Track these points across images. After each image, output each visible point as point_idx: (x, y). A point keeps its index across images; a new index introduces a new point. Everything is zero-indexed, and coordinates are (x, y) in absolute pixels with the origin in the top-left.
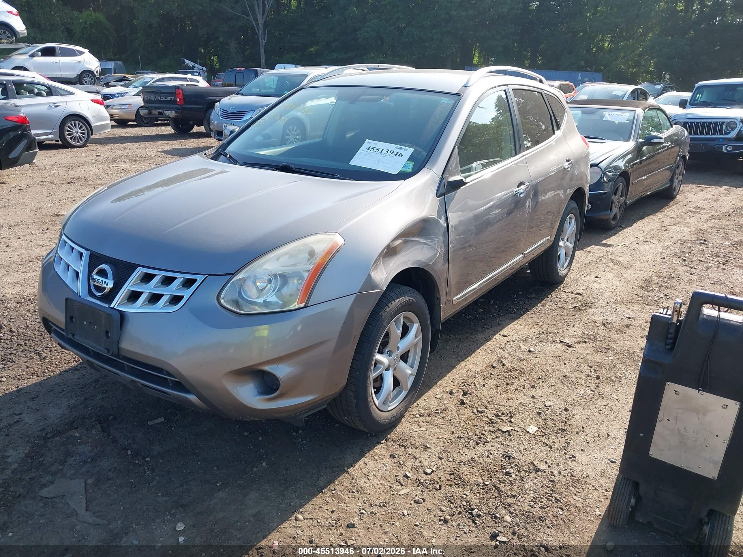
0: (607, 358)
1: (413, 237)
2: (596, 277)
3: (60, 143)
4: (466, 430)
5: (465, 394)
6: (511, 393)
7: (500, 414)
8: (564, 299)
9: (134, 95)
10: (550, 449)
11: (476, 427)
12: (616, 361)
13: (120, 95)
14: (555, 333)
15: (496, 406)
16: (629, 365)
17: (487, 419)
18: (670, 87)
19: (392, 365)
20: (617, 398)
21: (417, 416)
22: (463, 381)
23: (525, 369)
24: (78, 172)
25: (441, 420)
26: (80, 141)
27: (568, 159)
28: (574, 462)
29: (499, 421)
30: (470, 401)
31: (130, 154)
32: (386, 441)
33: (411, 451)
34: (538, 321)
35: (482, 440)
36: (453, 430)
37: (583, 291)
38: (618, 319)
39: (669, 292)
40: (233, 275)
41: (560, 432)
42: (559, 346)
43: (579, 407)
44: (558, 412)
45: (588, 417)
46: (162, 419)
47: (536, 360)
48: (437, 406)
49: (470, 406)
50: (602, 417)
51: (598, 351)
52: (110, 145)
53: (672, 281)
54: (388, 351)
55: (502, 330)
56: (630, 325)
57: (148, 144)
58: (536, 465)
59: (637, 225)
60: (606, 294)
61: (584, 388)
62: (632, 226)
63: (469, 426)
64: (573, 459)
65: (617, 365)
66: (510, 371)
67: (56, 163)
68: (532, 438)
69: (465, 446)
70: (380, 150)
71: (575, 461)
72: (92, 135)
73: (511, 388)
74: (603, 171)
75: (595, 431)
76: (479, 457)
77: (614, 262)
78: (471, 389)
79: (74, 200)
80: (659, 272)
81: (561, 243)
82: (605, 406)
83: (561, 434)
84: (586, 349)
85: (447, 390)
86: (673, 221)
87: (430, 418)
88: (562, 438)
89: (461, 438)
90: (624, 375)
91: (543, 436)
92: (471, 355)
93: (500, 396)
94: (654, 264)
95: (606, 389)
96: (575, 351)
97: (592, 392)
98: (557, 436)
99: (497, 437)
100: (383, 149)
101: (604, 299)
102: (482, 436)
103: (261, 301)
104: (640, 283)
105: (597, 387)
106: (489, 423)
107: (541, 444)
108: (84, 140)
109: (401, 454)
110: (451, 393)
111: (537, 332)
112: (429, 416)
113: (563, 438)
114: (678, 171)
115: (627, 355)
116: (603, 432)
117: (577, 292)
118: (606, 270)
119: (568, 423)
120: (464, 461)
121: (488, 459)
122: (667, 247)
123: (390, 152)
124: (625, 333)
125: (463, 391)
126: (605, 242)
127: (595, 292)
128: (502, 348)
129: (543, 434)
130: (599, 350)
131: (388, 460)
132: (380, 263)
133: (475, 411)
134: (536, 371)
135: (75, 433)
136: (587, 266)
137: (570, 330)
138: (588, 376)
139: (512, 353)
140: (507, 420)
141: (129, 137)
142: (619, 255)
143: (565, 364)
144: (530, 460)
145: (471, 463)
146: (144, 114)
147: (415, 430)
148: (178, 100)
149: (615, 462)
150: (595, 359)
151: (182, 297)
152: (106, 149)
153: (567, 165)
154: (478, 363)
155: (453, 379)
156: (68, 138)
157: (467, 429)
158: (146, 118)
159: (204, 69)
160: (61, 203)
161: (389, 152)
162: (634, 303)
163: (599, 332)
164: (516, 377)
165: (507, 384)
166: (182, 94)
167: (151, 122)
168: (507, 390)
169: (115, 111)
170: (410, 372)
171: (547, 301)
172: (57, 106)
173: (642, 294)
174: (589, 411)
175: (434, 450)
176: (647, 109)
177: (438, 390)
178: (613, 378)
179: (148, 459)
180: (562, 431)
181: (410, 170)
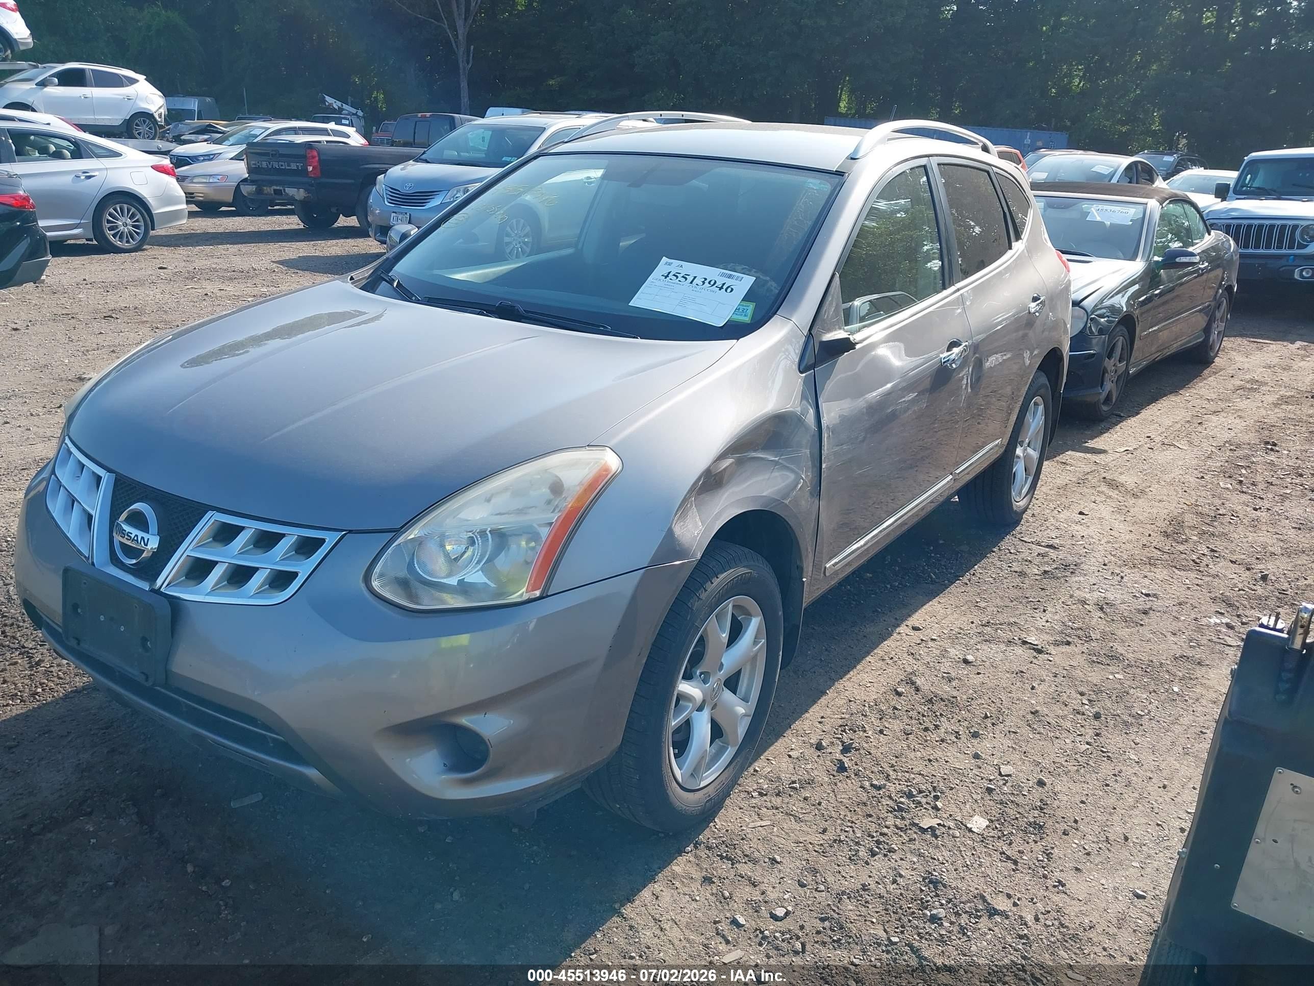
0: (1111, 677)
1: (755, 451)
2: (1081, 513)
3: (95, 242)
4: (850, 824)
5: (846, 749)
6: (933, 748)
7: (915, 793)
8: (1022, 556)
9: (232, 159)
10: (1014, 867)
11: (870, 819)
12: (1128, 683)
13: (206, 158)
14: (1010, 624)
15: (907, 775)
16: (1155, 691)
17: (890, 803)
18: (1190, 160)
19: (708, 699)
20: (1137, 760)
21: (755, 794)
22: (840, 722)
23: (959, 698)
24: (124, 299)
25: (802, 805)
26: (131, 240)
27: (1035, 295)
28: (1063, 895)
29: (913, 806)
30: (857, 765)
31: (221, 266)
32: (696, 847)
33: (745, 869)
34: (978, 600)
35: (881, 846)
36: (826, 824)
37: (1057, 541)
38: (1127, 597)
39: (1218, 544)
40: (397, 532)
41: (1032, 829)
42: (1019, 650)
43: (1065, 778)
44: (1026, 789)
45: (1084, 799)
46: (257, 798)
47: (977, 680)
48: (793, 774)
49: (856, 775)
50: (1112, 800)
51: (1094, 662)
52: (185, 248)
53: (1222, 523)
54: (701, 674)
55: (910, 616)
56: (1150, 609)
57: (255, 248)
58: (989, 901)
59: (1147, 413)
60: (1101, 548)
61: (1071, 737)
62: (1138, 414)
63: (856, 817)
64: (1060, 888)
65: (1132, 691)
66: (930, 701)
67: (85, 280)
68: (977, 842)
69: (850, 858)
70: (690, 279)
71: (1066, 893)
72: (153, 229)
73: (934, 736)
74: (1090, 314)
75: (1099, 830)
76: (877, 882)
77: (1113, 484)
78: (857, 739)
79: (113, 351)
80: (1197, 505)
81: (1019, 451)
82: (1115, 775)
83: (1035, 834)
84: (1071, 656)
85: (812, 741)
86: (1212, 407)
87: (779, 799)
88: (1036, 842)
89: (840, 841)
90: (1146, 711)
91: (999, 838)
92: (855, 667)
93: (913, 753)
94: (1186, 489)
95: (1114, 741)
96: (1050, 661)
97: (1088, 746)
98: (1026, 838)
99: (911, 840)
100: (695, 277)
101: (1098, 556)
102: (882, 839)
103: (453, 581)
104: (1163, 525)
105: (1097, 735)
106: (895, 810)
107: (996, 856)
108: (138, 238)
109: (724, 875)
110: (819, 747)
111: (977, 621)
112: (778, 795)
113: (1039, 843)
114: (1218, 315)
115: (1148, 670)
116: (1116, 832)
117: (1046, 542)
118: (1098, 499)
119: (1045, 811)
120: (847, 891)
121: (895, 886)
122: (1206, 455)
123: (709, 283)
124: (1142, 625)
125: (843, 742)
126: (1091, 444)
127: (1081, 543)
128: (912, 654)
129: (1000, 834)
130: (1094, 658)
131: (699, 887)
132: (691, 505)
133: (867, 784)
134: (980, 701)
135: (87, 823)
136: (1061, 491)
137: (1038, 619)
138: (1078, 713)
139: (931, 663)
140: (930, 804)
141: (221, 234)
142: (1120, 469)
143: (1033, 688)
144: (977, 889)
145: (861, 896)
146: (249, 194)
147: (752, 825)
148: (310, 169)
149: (1143, 897)
150: (1089, 679)
151: (294, 575)
152: (178, 256)
153: (1033, 306)
154: (869, 685)
155: (822, 717)
156: (109, 234)
157: (852, 822)
158: (252, 200)
159: (360, 113)
160: (89, 357)
161: (707, 282)
162: (1155, 565)
163: (1094, 622)
164: (941, 715)
165: (926, 729)
166: (317, 158)
167: (261, 208)
168: (926, 741)
169: (197, 187)
170: (744, 711)
171: (993, 558)
172: (89, 177)
173: (1167, 548)
174: (1085, 786)
175: (790, 867)
176: (1168, 201)
177: (794, 740)
178: (1126, 718)
179: (226, 883)
180: (1035, 828)
181: (747, 319)
